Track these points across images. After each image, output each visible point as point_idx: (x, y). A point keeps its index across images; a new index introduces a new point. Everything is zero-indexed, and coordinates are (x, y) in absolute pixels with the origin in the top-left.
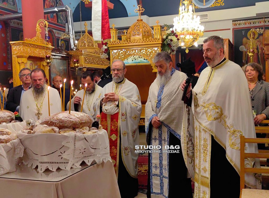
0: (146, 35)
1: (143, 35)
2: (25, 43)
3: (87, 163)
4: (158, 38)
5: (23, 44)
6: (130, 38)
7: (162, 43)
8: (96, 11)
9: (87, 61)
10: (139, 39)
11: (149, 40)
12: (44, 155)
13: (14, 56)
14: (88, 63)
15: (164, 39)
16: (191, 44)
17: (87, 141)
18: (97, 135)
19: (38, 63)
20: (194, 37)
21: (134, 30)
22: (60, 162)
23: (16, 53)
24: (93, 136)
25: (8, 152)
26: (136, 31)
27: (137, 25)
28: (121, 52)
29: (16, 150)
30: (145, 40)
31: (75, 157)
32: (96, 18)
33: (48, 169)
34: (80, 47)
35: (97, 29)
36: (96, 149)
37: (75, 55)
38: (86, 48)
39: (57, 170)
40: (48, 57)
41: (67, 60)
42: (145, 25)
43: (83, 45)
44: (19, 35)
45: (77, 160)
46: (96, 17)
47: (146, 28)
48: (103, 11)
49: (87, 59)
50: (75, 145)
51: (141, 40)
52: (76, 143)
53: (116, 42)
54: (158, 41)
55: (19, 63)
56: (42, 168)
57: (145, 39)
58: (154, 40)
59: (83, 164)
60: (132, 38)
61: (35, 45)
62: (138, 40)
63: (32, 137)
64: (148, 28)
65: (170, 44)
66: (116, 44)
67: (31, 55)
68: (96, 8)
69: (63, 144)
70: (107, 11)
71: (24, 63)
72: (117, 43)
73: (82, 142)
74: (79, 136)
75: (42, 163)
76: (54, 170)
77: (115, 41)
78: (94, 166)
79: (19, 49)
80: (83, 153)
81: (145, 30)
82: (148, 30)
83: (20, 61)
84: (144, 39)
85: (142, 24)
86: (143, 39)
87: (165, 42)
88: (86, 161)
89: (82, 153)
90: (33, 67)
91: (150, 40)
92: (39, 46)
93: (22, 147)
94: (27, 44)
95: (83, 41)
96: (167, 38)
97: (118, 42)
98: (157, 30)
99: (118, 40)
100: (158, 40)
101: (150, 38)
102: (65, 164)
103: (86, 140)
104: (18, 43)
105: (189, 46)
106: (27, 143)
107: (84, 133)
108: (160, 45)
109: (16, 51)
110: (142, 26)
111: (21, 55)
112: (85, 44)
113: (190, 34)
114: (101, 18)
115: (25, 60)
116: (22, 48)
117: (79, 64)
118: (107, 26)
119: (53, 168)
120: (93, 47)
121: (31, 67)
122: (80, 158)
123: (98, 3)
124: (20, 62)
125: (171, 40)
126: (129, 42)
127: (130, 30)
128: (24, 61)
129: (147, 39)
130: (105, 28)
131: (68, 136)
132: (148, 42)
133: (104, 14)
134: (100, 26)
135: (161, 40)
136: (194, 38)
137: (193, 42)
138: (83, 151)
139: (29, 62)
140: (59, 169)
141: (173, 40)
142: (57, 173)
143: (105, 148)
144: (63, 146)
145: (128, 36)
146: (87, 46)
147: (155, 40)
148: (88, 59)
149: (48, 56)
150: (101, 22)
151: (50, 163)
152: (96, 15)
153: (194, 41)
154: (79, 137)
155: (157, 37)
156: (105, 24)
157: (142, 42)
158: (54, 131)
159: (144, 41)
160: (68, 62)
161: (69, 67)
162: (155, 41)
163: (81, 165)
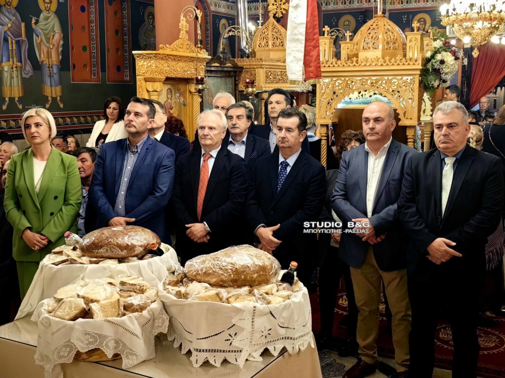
0: (390, 48)
1: (383, 50)
2: (159, 54)
3: (272, 352)
4: (415, 58)
5: (156, 56)
6: (357, 57)
7: (421, 68)
8: (295, 23)
9: (271, 77)
10: (376, 59)
11: (395, 62)
12: (203, 339)
13: (139, 79)
14: (272, 82)
15: (426, 58)
16: (486, 40)
17: (274, 317)
18: (290, 304)
19: (182, 87)
20: (493, 26)
21: (366, 37)
22: (228, 350)
23: (144, 73)
24: (284, 306)
25: (143, 327)
26: (370, 40)
27: (373, 27)
28: (338, 83)
29: (156, 321)
30: (388, 62)
31: (253, 343)
32: (294, 37)
33: (208, 361)
34: (258, 47)
35: (295, 57)
36: (288, 328)
37: (249, 67)
38: (270, 50)
39: (222, 363)
40: (200, 80)
41: (233, 78)
42: (389, 27)
43: (263, 45)
44: (143, 13)
45: (256, 347)
46: (294, 35)
47: (391, 34)
48: (309, 25)
49: (269, 74)
50: (254, 323)
51: (380, 61)
52: (256, 320)
53: (329, 63)
54: (414, 64)
55: (148, 91)
56: (198, 358)
57: (387, 58)
58: (406, 61)
59: (266, 353)
60: (362, 55)
61: (176, 56)
62: (373, 60)
63: (183, 305)
64: (395, 34)
65: (439, 69)
66: (329, 66)
67: (169, 75)
68: (295, 18)
69: (234, 321)
70: (316, 25)
71: (157, 91)
72: (331, 65)
73: (264, 319)
74: (261, 308)
75: (198, 350)
76: (218, 364)
77: (327, 61)
78: (284, 357)
79: (149, 64)
80: (266, 337)
81: (389, 39)
82: (395, 38)
83: (150, 87)
84: (385, 58)
85: (384, 25)
86: (383, 59)
87: (429, 66)
88: (271, 348)
89: (264, 336)
90: (172, 94)
91: (398, 62)
92: (184, 57)
93: (165, 318)
94: (163, 56)
95: (264, 35)
96: (433, 57)
97: (334, 64)
98: (414, 42)
99: (333, 59)
100: (414, 62)
101: (398, 58)
102: (235, 354)
103: (273, 315)
104: (148, 54)
105: (480, 43)
106: (173, 311)
107: (269, 303)
108: (419, 72)
109: (144, 69)
110: (383, 29)
111: (151, 76)
112: (267, 42)
113: (485, 19)
114: (304, 38)
115: (158, 86)
116: (153, 63)
117: (255, 89)
118: (314, 53)
119: (216, 360)
120: (282, 48)
121: (169, 96)
122: (261, 345)
123: (300, 7)
124: (150, 90)
125: (442, 62)
126: (354, 63)
127: (359, 38)
128: (157, 88)
129: (391, 59)
130: (310, 56)
131: (243, 308)
132: (393, 65)
133: (310, 31)
134: (301, 52)
135: (420, 62)
136: (493, 28)
137: (489, 35)
138: (266, 333)
139: (166, 88)
140: (225, 362)
141: (445, 60)
142: (222, 368)
143: (304, 326)
144: (234, 325)
145: (354, 48)
146: (270, 46)
147: (408, 62)
148: (271, 73)
149: (199, 78)
150: (304, 45)
151: (211, 351)
152: (296, 32)
153: (491, 33)
154: (260, 311)
155: (413, 54)
156: (310, 49)
157: (382, 65)
158: (219, 297)
159: (385, 62)
160: (235, 81)
161: (235, 90)
162: (409, 64)
163: (262, 355)
